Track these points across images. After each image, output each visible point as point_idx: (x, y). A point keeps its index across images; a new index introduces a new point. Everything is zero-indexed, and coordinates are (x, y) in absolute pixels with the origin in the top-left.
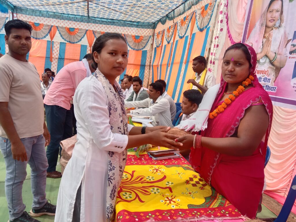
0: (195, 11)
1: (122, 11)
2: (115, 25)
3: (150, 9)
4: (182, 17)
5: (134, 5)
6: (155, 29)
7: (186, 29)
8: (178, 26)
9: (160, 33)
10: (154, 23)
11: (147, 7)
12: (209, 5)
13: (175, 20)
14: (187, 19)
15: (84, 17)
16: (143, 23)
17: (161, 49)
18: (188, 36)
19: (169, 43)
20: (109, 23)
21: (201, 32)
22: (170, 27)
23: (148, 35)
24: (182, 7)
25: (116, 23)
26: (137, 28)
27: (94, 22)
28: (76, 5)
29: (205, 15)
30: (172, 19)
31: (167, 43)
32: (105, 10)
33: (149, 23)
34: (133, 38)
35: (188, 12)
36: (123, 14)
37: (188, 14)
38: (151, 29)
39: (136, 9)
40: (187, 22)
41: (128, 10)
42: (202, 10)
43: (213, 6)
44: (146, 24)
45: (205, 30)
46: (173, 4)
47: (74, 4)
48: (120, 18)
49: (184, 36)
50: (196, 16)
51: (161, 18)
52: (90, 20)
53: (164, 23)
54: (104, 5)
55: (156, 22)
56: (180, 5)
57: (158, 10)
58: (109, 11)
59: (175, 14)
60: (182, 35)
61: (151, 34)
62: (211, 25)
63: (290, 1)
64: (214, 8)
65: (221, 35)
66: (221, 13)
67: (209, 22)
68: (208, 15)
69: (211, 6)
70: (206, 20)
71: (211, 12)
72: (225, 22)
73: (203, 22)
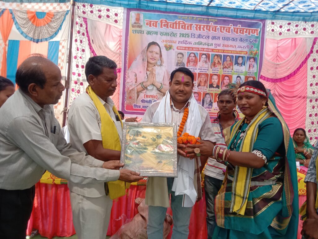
0: (6, 9)
12: (48, 15)
21: (35, 43)
42: (28, 15)
43: (60, 20)
45: (46, 43)
50: (14, 18)
63: (166, 50)
64: (63, 23)
65: (84, 56)
66: (79, 32)
67: (53, 35)
68: (48, 27)
69: (55, 18)
70: (44, 30)
71: (57, 25)
72: (85, 43)
73: (37, 32)
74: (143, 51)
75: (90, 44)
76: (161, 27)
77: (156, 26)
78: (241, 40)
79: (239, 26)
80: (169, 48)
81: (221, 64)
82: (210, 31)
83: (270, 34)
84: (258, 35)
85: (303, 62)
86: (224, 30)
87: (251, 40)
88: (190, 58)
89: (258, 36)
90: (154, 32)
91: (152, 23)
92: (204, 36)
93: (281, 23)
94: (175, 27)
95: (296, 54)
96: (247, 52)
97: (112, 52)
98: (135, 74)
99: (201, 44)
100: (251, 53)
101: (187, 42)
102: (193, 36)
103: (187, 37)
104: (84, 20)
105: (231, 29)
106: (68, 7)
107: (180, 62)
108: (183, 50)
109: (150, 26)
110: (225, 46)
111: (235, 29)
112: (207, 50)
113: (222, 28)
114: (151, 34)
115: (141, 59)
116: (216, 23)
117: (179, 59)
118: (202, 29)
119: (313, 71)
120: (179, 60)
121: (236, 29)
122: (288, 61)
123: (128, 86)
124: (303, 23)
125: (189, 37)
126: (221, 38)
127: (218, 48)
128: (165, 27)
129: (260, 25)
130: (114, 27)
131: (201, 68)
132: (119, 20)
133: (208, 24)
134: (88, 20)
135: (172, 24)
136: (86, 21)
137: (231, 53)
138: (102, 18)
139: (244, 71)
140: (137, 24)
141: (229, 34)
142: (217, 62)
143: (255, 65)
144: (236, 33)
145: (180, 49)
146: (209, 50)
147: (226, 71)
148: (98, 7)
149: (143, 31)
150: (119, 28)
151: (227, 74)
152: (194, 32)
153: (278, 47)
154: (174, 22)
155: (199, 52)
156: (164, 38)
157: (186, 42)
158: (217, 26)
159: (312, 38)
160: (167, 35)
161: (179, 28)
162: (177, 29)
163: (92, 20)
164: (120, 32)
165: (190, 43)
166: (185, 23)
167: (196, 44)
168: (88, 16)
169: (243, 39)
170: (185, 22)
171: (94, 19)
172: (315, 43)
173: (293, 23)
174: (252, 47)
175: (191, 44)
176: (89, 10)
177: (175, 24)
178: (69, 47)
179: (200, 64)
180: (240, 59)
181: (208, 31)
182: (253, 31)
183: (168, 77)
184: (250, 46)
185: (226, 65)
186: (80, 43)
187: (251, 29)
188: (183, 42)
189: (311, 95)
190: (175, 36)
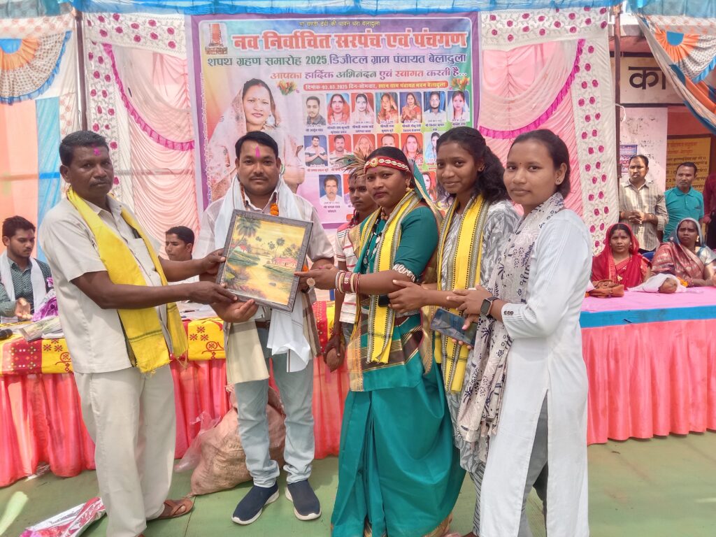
12: (27, 45)
21: (6, 105)
43: (54, 52)
45: (29, 104)
63: (283, 93)
64: (60, 58)
65: (113, 123)
66: (97, 75)
67: (43, 86)
68: (29, 69)
69: (41, 49)
70: (21, 77)
71: (49, 65)
72: (112, 96)
73: (7, 81)
74: (236, 100)
75: (124, 97)
76: (267, 47)
77: (256, 47)
78: (433, 59)
79: (425, 31)
80: (287, 89)
81: (397, 111)
82: (368, 47)
83: (490, 41)
84: (465, 45)
85: (561, 91)
86: (395, 41)
87: (452, 56)
88: (334, 106)
89: (466, 47)
90: (253, 59)
91: (247, 40)
92: (357, 57)
93: (509, 15)
94: (294, 45)
95: (545, 76)
96: (447, 83)
97: (172, 108)
98: (223, 149)
99: (353, 74)
100: (456, 83)
101: (324, 74)
102: (334, 59)
103: (323, 62)
104: (105, 50)
105: (409, 38)
106: (67, 24)
107: (314, 116)
108: (316, 90)
109: (244, 47)
110: (402, 75)
111: (416, 36)
112: (366, 86)
113: (392, 38)
114: (248, 63)
115: (234, 118)
116: (378, 28)
117: (312, 109)
118: (350, 44)
119: (584, 107)
120: (312, 112)
121: (420, 37)
122: (531, 92)
123: (213, 175)
124: (552, 11)
125: (326, 62)
126: (391, 59)
127: (388, 79)
128: (274, 47)
129: (468, 23)
130: (170, 58)
131: (357, 125)
132: (178, 41)
133: (362, 32)
134: (113, 49)
135: (288, 39)
136: (111, 51)
137: (416, 87)
138: (142, 40)
139: (445, 121)
140: (217, 45)
141: (406, 48)
142: (388, 109)
143: (466, 108)
144: (419, 45)
145: (312, 90)
146: (371, 86)
147: (409, 126)
148: (131, 19)
149: (231, 59)
150: (180, 59)
151: (411, 132)
152: (335, 52)
153: (508, 66)
154: (293, 34)
155: (350, 92)
156: (276, 69)
157: (320, 74)
158: (381, 35)
159: (574, 41)
160: (280, 64)
161: (304, 47)
162: (299, 48)
163: (122, 47)
164: (184, 66)
165: (330, 75)
166: (315, 34)
167: (341, 76)
168: (114, 39)
169: (435, 57)
170: (313, 32)
171: (127, 45)
172: (581, 51)
173: (533, 13)
174: (456, 70)
175: (332, 76)
176: (113, 27)
177: (294, 39)
178: (80, 109)
179: (355, 117)
180: (435, 97)
181: (363, 46)
182: (455, 37)
183: (293, 150)
184: (452, 70)
185: (407, 113)
186: (102, 97)
187: (450, 34)
188: (314, 75)
189: (587, 155)
190: (298, 63)
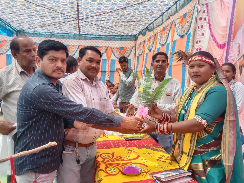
0: (173, 21)
1: (108, 26)
2: (103, 40)
3: (132, 22)
4: (161, 27)
5: (118, 20)
6: (137, 41)
7: (167, 37)
8: (158, 36)
9: (142, 43)
10: (136, 36)
11: (130, 21)
12: (188, 14)
13: (154, 31)
14: (167, 29)
15: (76, 35)
16: (126, 37)
17: (144, 57)
18: (169, 43)
19: (151, 50)
20: (97, 38)
21: (182, 39)
22: (150, 37)
23: (130, 46)
24: (160, 19)
25: (103, 38)
26: (121, 41)
27: (85, 39)
28: (68, 24)
29: (184, 23)
30: (152, 30)
31: (148, 51)
32: (93, 26)
33: (131, 35)
34: (118, 49)
35: (167, 22)
36: (109, 30)
37: (167, 25)
38: (133, 41)
39: (120, 24)
40: (167, 31)
41: (113, 26)
42: (180, 20)
43: (192, 14)
44: (129, 37)
45: (186, 37)
46: (153, 17)
47: (67, 23)
48: (107, 33)
49: (165, 44)
50: (176, 24)
51: (142, 31)
52: (81, 37)
53: (144, 34)
54: (92, 22)
55: (137, 34)
56: (159, 18)
57: (139, 24)
58: (96, 27)
59: (154, 26)
60: (163, 43)
61: (133, 45)
62: (191, 31)
64: (193, 16)
65: (203, 39)
66: (200, 19)
67: (189, 28)
68: (187, 23)
69: (190, 14)
70: (185, 27)
71: (191, 20)
73: (183, 30)
98: (238, 45)
104: (206, 6)
163: (211, 2)
186: (201, 29)
